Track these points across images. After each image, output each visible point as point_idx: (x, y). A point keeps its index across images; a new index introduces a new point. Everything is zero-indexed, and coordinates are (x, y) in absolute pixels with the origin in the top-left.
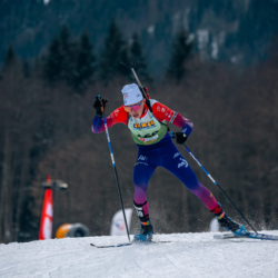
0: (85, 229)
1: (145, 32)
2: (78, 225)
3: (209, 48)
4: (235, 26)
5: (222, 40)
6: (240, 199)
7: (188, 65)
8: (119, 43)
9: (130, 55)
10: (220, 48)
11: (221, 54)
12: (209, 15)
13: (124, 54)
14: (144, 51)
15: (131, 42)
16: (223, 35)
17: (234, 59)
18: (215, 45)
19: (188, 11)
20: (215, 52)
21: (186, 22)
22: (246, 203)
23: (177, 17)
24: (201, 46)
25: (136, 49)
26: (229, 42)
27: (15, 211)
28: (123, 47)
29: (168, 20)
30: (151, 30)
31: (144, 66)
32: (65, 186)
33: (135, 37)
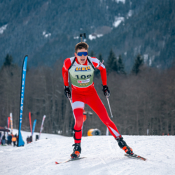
0: (99, 131)
1: (123, 54)
2: (96, 129)
3: (148, 62)
4: (159, 53)
5: (153, 59)
6: (159, 121)
7: (140, 68)
8: (114, 58)
9: (118, 63)
10: (152, 62)
11: (153, 64)
12: (148, 48)
13: (115, 63)
14: (123, 62)
15: (118, 58)
16: (154, 56)
17: (158, 67)
18: (150, 61)
19: (140, 47)
20: (150, 63)
21: (139, 51)
22: (161, 123)
23: (136, 49)
24: (145, 61)
25: (120, 61)
26: (156, 60)
27: (70, 123)
28: (115, 60)
29: (132, 50)
30: (125, 54)
31: (123, 68)
32: (91, 113)
33: (120, 56)
